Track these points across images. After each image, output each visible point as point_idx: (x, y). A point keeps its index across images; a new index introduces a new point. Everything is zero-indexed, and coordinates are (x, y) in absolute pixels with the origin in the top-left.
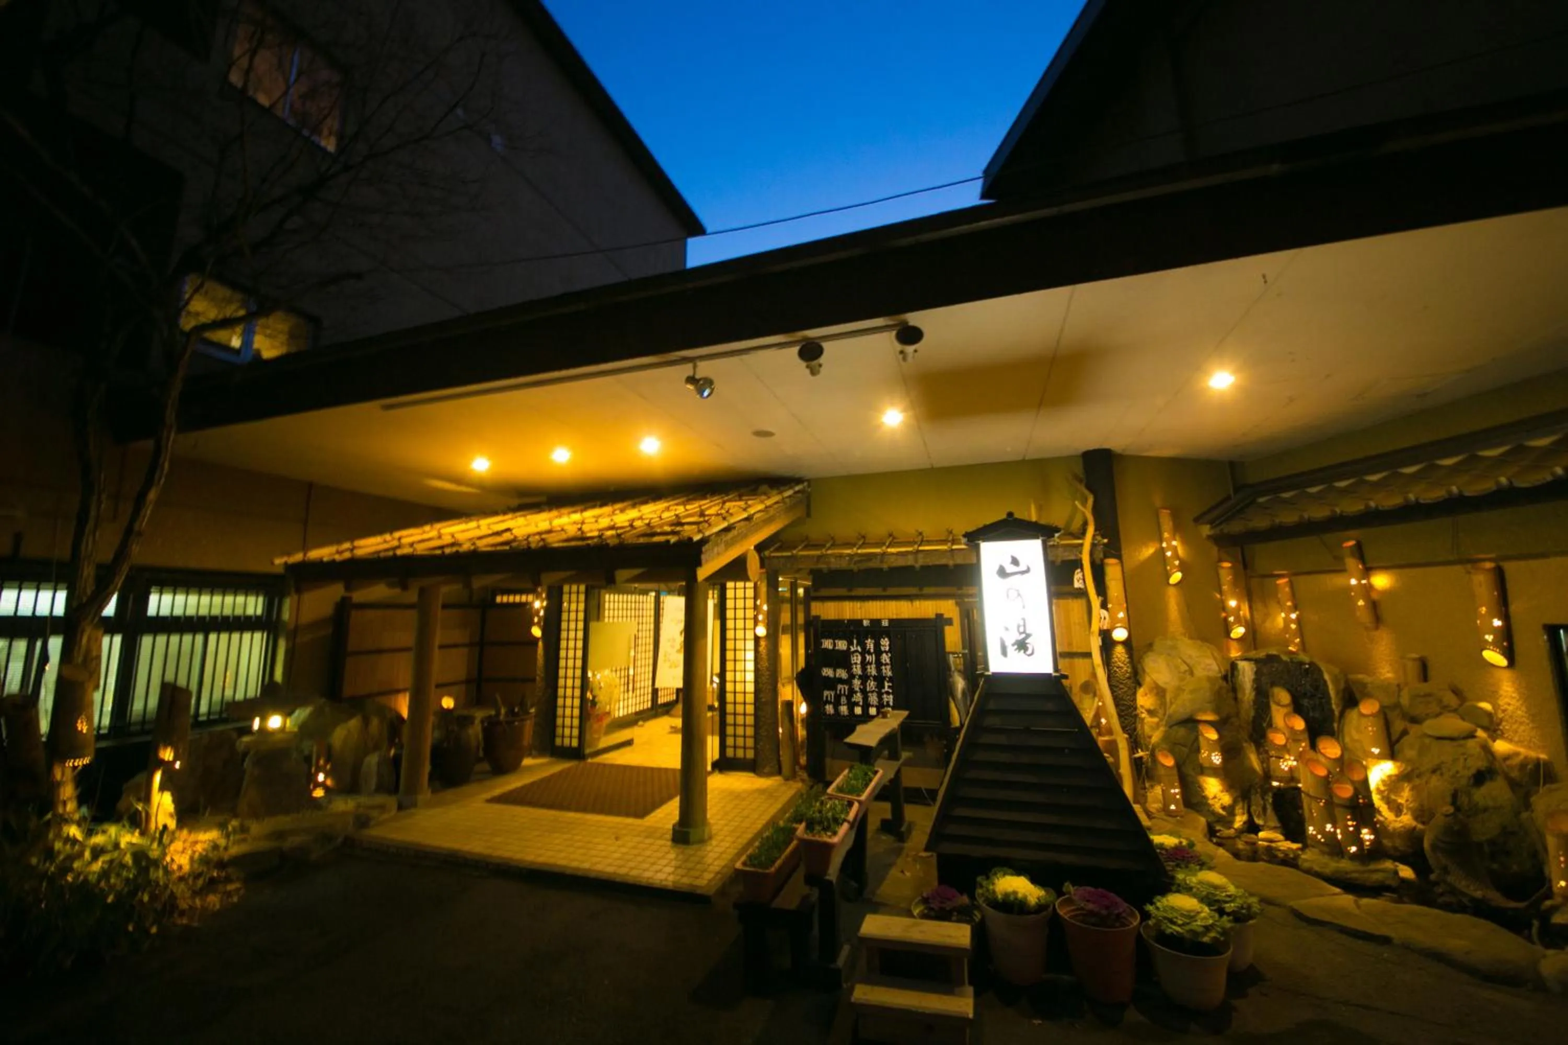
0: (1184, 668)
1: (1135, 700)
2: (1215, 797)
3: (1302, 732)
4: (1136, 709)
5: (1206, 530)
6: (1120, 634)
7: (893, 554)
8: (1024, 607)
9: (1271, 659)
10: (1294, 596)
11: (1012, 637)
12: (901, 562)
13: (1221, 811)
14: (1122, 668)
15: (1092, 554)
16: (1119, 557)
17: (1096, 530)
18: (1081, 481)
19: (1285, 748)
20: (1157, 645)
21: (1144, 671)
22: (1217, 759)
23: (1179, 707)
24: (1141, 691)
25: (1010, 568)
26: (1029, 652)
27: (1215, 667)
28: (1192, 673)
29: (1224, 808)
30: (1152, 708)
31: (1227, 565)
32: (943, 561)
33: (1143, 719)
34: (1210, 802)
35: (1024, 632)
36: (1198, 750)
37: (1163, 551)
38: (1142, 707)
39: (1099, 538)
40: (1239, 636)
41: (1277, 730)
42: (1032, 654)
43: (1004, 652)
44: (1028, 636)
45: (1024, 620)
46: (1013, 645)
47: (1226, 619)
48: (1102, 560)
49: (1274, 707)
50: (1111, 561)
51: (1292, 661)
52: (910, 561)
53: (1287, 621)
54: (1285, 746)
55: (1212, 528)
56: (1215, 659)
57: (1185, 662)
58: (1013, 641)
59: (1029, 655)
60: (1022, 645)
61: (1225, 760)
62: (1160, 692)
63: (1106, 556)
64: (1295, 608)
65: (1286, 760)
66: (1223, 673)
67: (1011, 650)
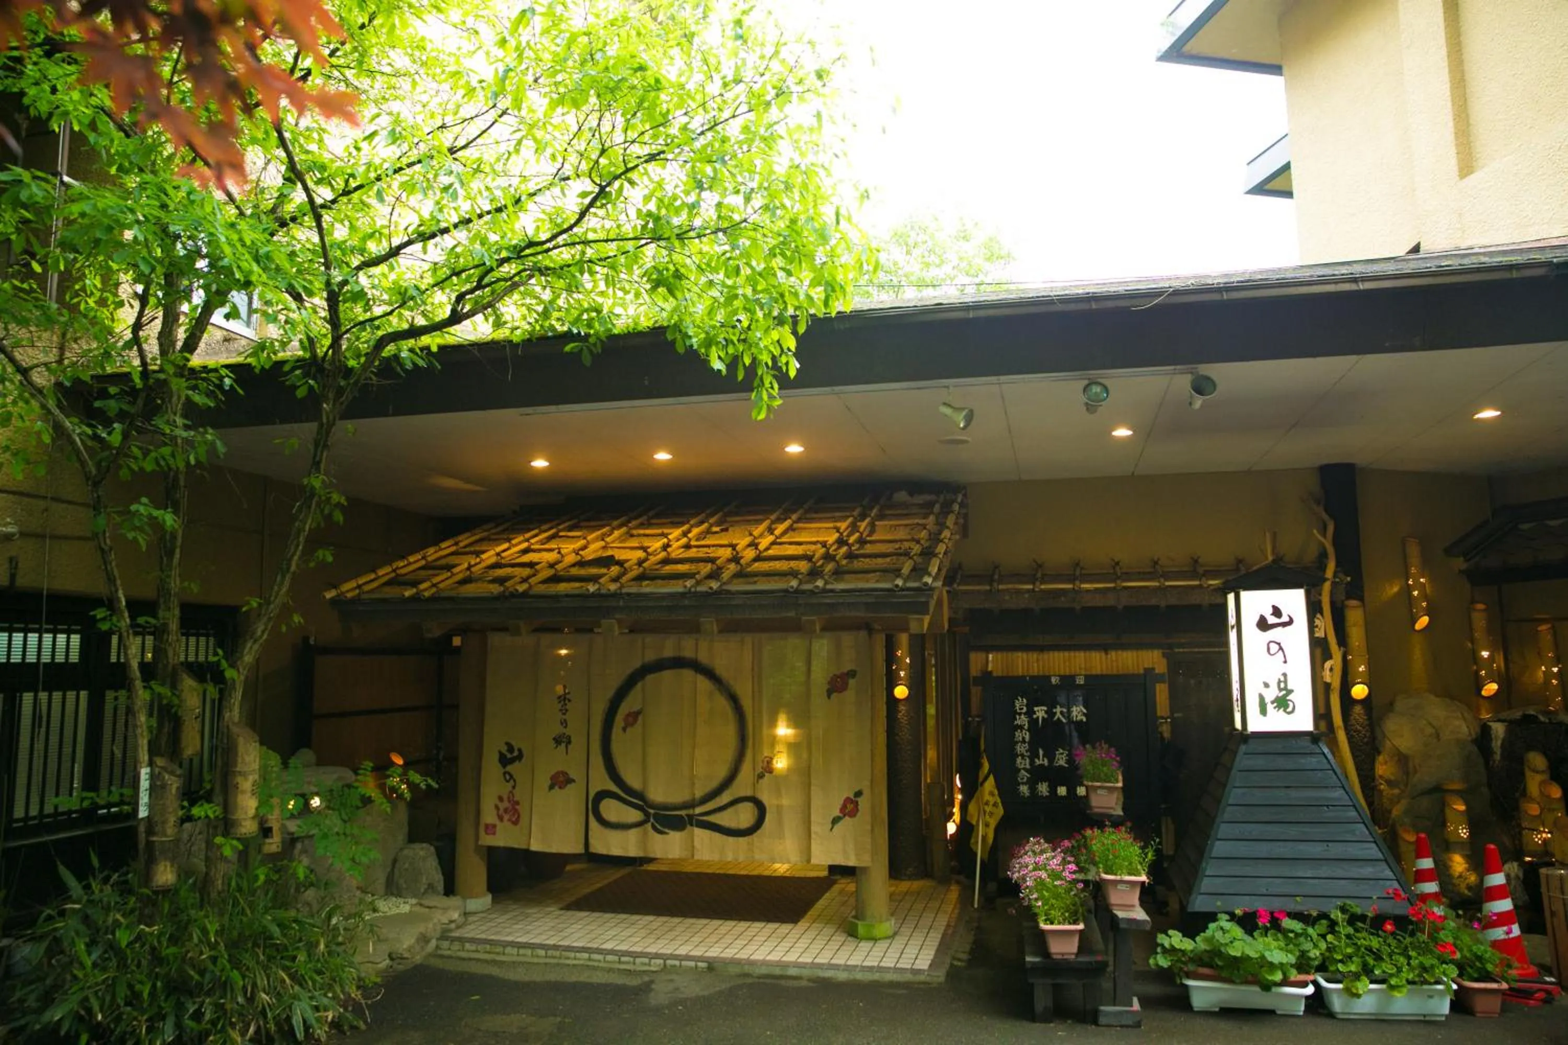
0: (1430, 730)
1: (1373, 769)
2: (1460, 876)
3: (1559, 799)
4: (1374, 779)
5: (1460, 563)
6: (1359, 691)
7: (1088, 591)
8: (1285, 662)
9: (1527, 719)
10: (1556, 646)
11: (1271, 694)
12: (1099, 602)
13: (1466, 892)
14: (1359, 732)
15: (1332, 594)
16: (1361, 599)
17: (1337, 566)
18: (1319, 503)
19: (1540, 819)
20: (1399, 705)
21: (1384, 736)
22: (1464, 833)
23: (1425, 777)
24: (1381, 759)
25: (1272, 620)
26: (1290, 709)
27: (1465, 729)
28: (1438, 736)
29: (1469, 888)
30: (1392, 778)
31: (1481, 606)
32: (1154, 602)
33: (1381, 791)
34: (1456, 881)
35: (1285, 688)
36: (1444, 824)
37: (1409, 589)
38: (1381, 777)
39: (1341, 575)
40: (1492, 693)
41: (1532, 800)
42: (1293, 711)
43: (1263, 711)
44: (1290, 692)
45: (1285, 675)
46: (1273, 702)
47: (1477, 673)
48: (1343, 602)
49: (1528, 774)
50: (1353, 603)
51: (1551, 723)
52: (1110, 601)
53: (1548, 675)
54: (1539, 817)
55: (1467, 561)
56: (1465, 719)
57: (1430, 724)
58: (1273, 698)
59: (1289, 713)
60: (1282, 703)
61: (1471, 834)
62: (1402, 759)
63: (1349, 597)
64: (1557, 661)
65: (1540, 832)
66: (1474, 736)
67: (1270, 708)
